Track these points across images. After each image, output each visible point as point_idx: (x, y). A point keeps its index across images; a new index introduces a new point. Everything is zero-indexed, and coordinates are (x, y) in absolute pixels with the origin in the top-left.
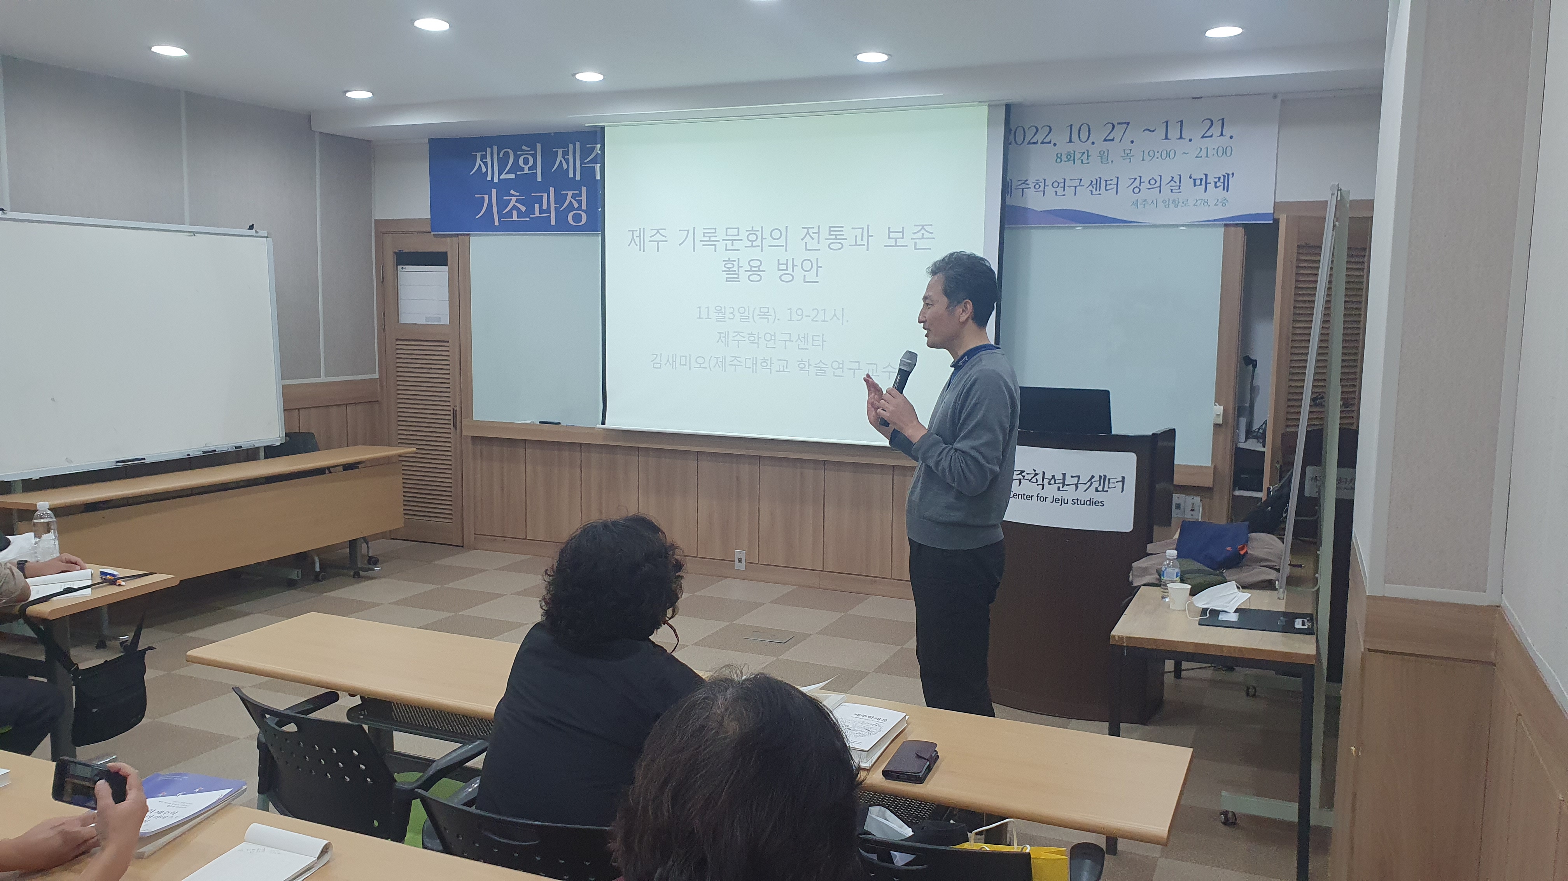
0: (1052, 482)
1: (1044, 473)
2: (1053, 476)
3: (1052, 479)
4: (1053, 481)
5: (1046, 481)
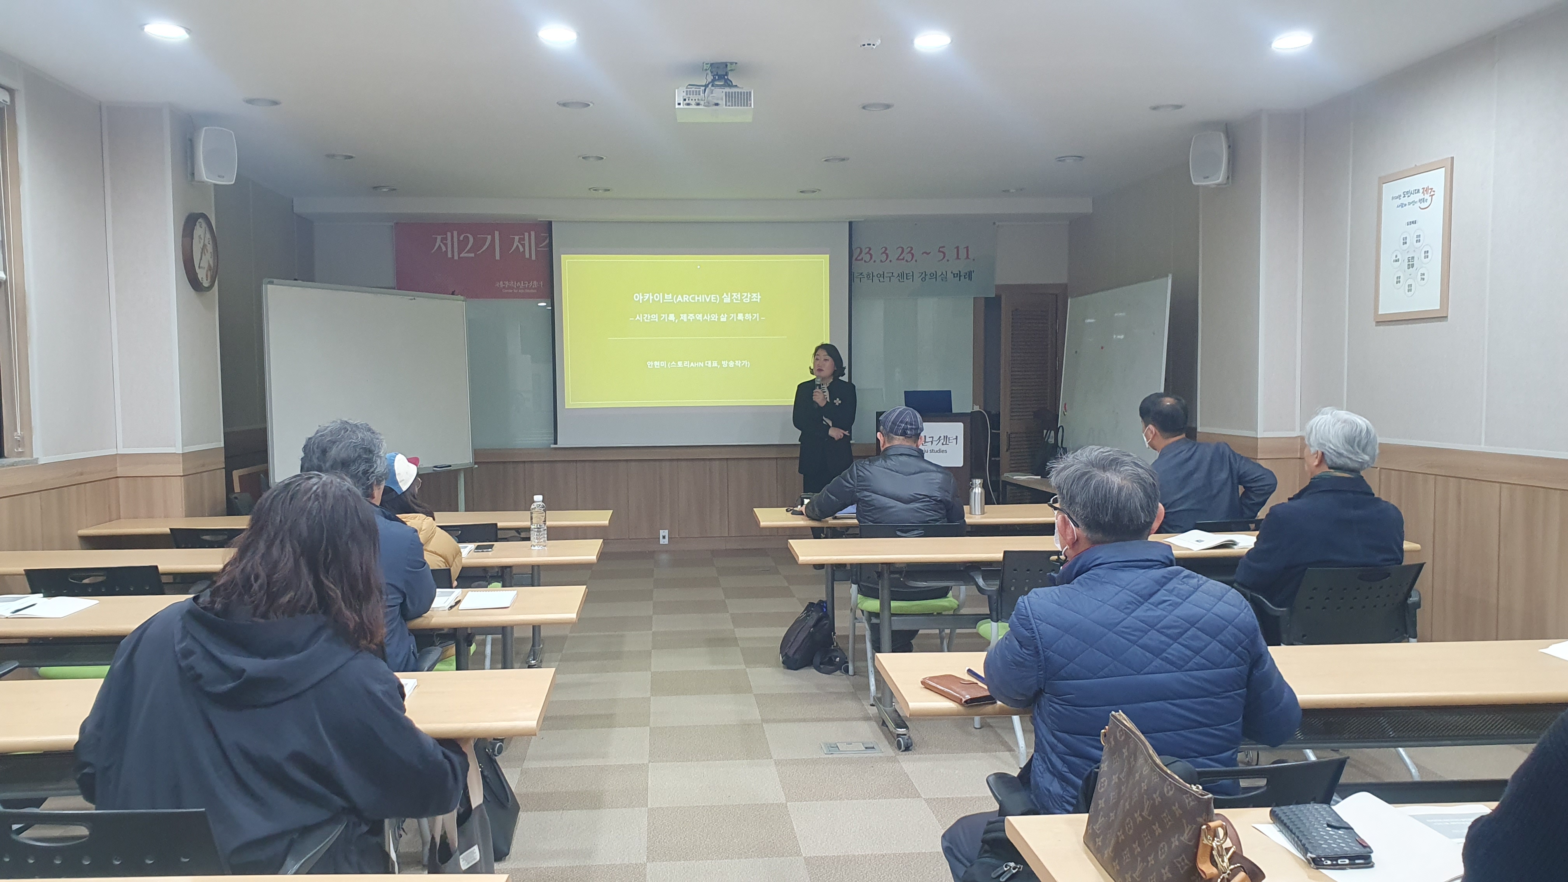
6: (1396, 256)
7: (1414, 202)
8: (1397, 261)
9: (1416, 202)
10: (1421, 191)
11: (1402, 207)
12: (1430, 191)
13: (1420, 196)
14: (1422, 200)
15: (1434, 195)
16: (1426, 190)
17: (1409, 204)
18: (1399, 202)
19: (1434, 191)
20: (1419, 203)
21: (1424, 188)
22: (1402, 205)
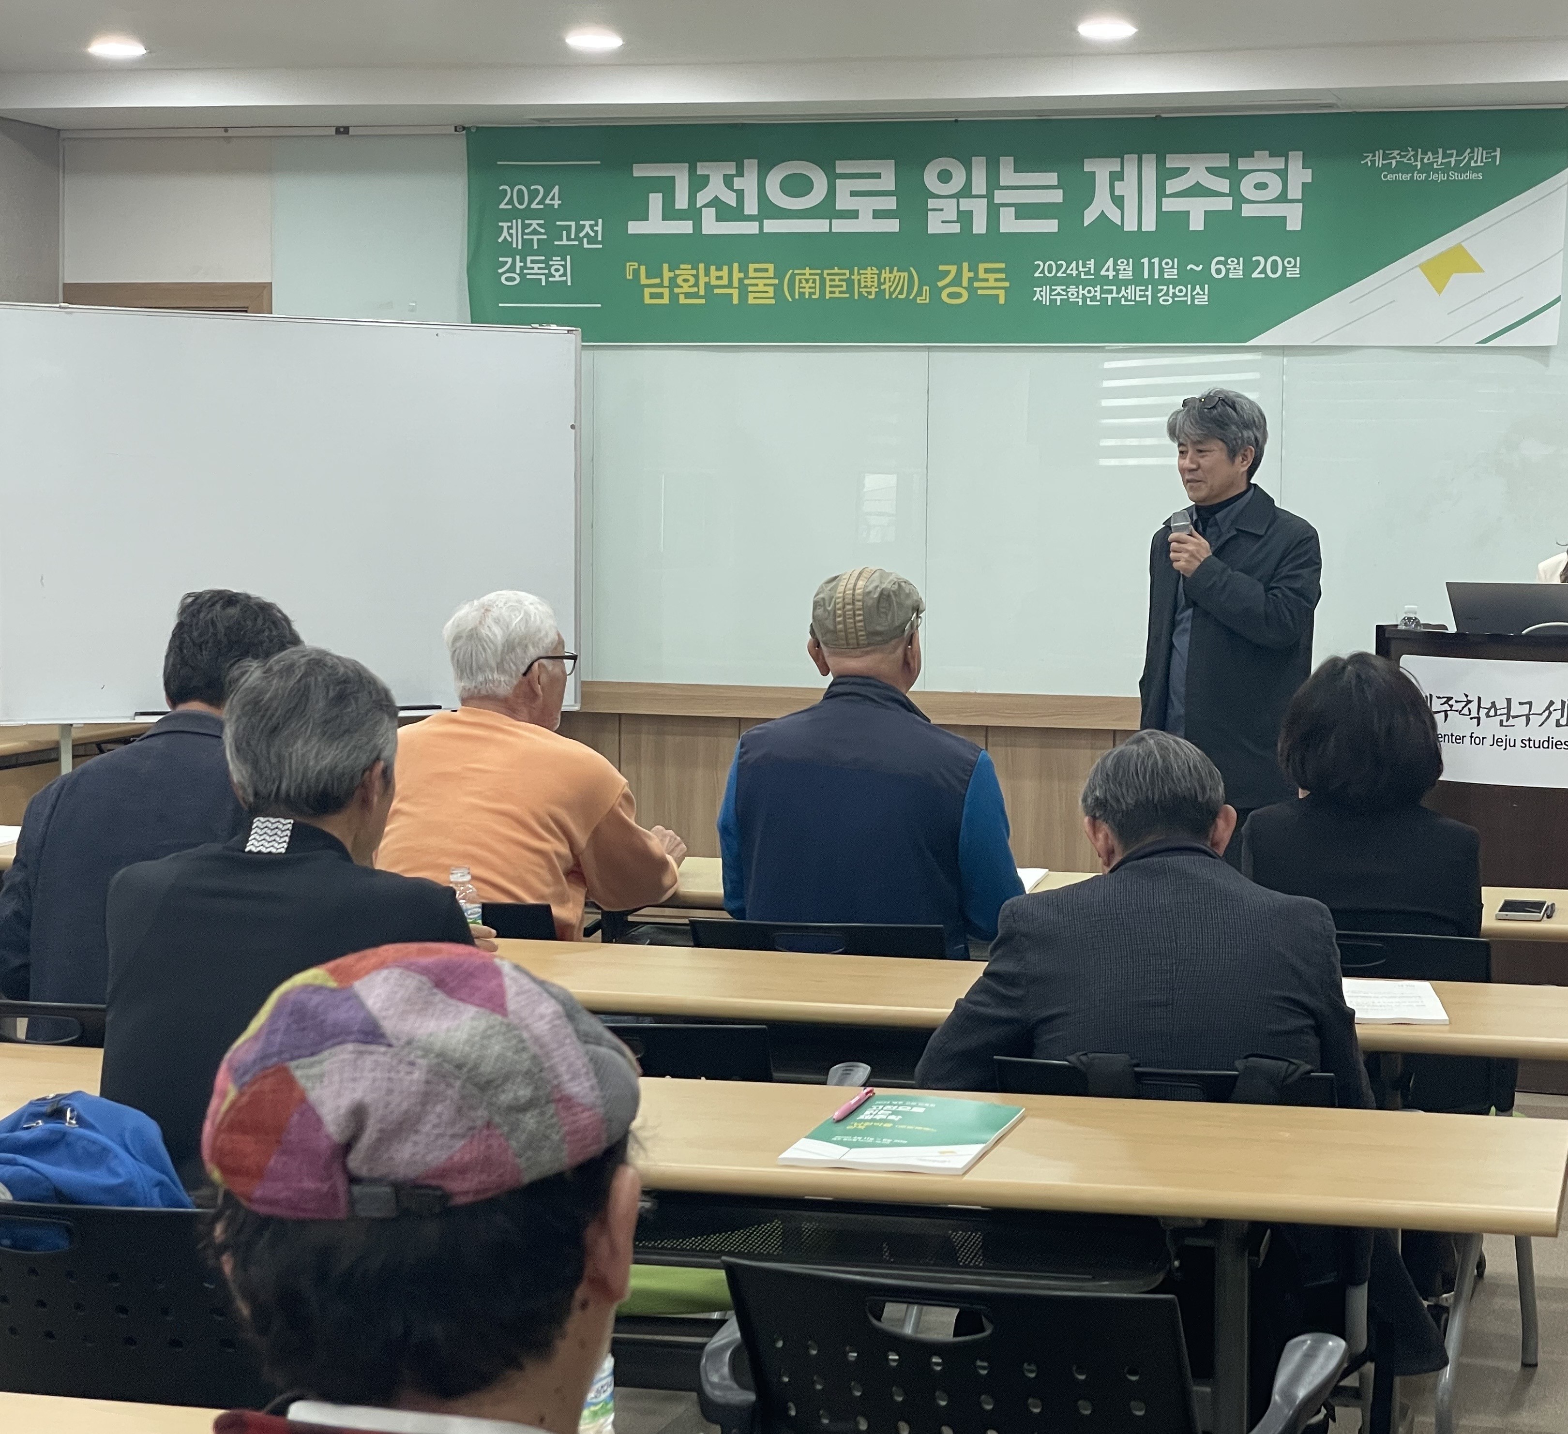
1: (1479, 698)
2: (1493, 703)
3: (1489, 709)
4: (1493, 710)
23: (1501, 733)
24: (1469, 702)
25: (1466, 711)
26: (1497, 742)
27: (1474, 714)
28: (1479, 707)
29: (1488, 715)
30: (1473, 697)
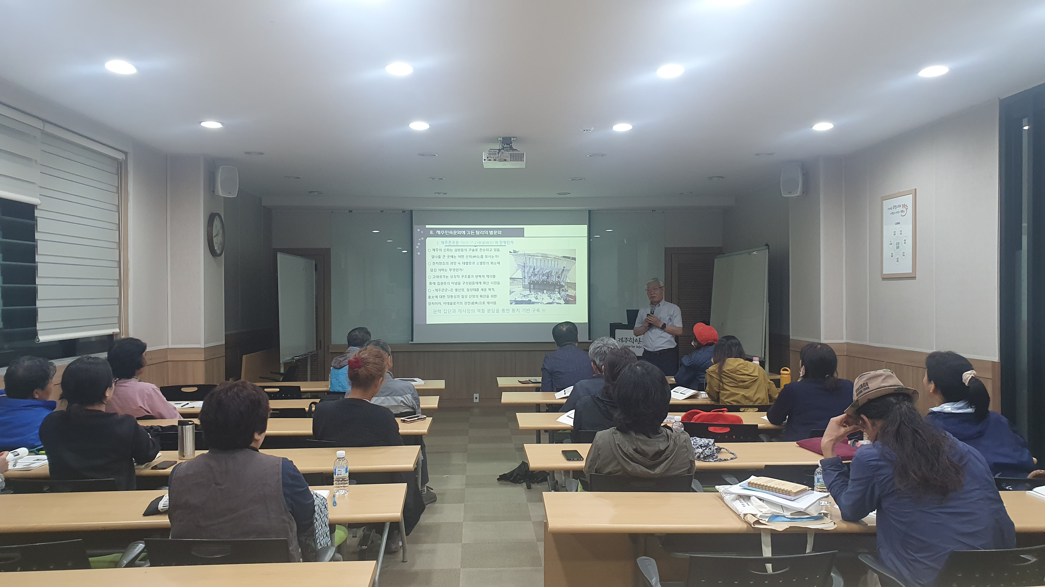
0: (636, 341)
2: (636, 339)
3: (636, 340)
5: (634, 341)
6: (891, 242)
7: (898, 212)
8: (891, 244)
9: (899, 212)
10: (902, 206)
11: (893, 214)
12: (906, 206)
13: (901, 209)
14: (902, 211)
15: (907, 209)
16: (904, 206)
17: (896, 212)
18: (891, 211)
19: (907, 207)
20: (901, 213)
21: (903, 205)
22: (893, 213)
23: (638, 345)
24: (631, 339)
25: (630, 341)
26: (637, 347)
27: (632, 341)
28: (633, 340)
29: (635, 342)
30: (632, 338)
